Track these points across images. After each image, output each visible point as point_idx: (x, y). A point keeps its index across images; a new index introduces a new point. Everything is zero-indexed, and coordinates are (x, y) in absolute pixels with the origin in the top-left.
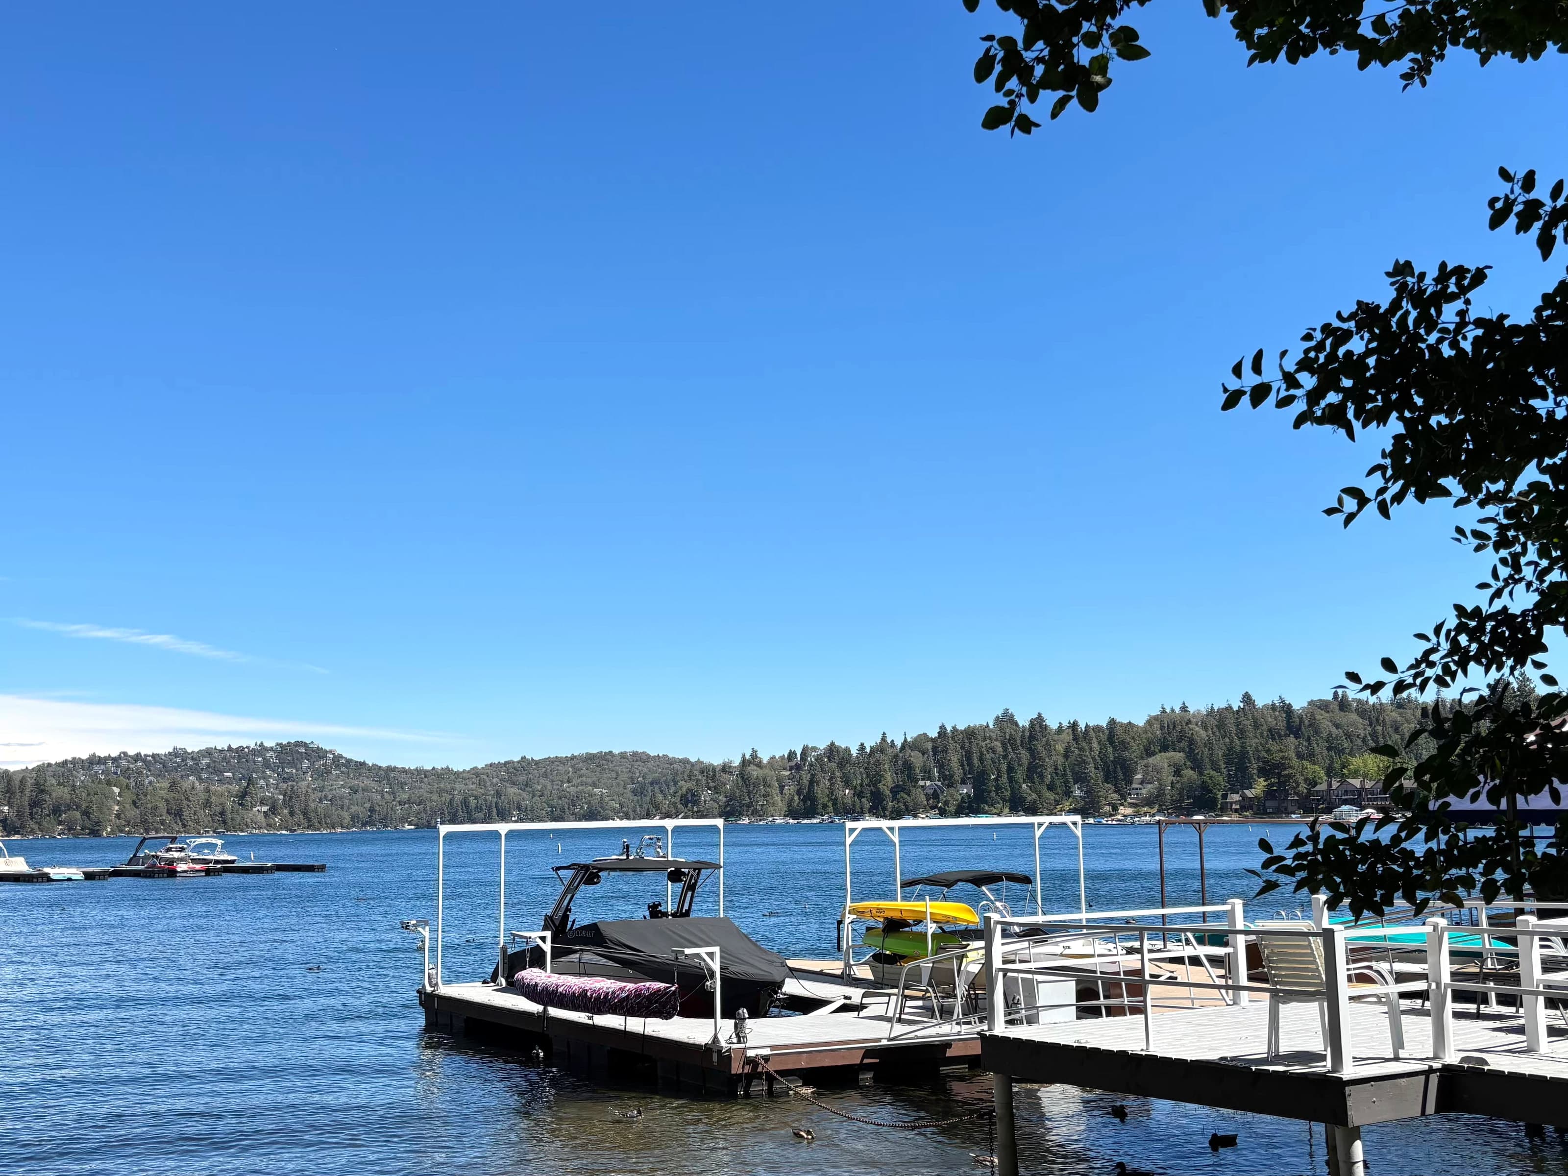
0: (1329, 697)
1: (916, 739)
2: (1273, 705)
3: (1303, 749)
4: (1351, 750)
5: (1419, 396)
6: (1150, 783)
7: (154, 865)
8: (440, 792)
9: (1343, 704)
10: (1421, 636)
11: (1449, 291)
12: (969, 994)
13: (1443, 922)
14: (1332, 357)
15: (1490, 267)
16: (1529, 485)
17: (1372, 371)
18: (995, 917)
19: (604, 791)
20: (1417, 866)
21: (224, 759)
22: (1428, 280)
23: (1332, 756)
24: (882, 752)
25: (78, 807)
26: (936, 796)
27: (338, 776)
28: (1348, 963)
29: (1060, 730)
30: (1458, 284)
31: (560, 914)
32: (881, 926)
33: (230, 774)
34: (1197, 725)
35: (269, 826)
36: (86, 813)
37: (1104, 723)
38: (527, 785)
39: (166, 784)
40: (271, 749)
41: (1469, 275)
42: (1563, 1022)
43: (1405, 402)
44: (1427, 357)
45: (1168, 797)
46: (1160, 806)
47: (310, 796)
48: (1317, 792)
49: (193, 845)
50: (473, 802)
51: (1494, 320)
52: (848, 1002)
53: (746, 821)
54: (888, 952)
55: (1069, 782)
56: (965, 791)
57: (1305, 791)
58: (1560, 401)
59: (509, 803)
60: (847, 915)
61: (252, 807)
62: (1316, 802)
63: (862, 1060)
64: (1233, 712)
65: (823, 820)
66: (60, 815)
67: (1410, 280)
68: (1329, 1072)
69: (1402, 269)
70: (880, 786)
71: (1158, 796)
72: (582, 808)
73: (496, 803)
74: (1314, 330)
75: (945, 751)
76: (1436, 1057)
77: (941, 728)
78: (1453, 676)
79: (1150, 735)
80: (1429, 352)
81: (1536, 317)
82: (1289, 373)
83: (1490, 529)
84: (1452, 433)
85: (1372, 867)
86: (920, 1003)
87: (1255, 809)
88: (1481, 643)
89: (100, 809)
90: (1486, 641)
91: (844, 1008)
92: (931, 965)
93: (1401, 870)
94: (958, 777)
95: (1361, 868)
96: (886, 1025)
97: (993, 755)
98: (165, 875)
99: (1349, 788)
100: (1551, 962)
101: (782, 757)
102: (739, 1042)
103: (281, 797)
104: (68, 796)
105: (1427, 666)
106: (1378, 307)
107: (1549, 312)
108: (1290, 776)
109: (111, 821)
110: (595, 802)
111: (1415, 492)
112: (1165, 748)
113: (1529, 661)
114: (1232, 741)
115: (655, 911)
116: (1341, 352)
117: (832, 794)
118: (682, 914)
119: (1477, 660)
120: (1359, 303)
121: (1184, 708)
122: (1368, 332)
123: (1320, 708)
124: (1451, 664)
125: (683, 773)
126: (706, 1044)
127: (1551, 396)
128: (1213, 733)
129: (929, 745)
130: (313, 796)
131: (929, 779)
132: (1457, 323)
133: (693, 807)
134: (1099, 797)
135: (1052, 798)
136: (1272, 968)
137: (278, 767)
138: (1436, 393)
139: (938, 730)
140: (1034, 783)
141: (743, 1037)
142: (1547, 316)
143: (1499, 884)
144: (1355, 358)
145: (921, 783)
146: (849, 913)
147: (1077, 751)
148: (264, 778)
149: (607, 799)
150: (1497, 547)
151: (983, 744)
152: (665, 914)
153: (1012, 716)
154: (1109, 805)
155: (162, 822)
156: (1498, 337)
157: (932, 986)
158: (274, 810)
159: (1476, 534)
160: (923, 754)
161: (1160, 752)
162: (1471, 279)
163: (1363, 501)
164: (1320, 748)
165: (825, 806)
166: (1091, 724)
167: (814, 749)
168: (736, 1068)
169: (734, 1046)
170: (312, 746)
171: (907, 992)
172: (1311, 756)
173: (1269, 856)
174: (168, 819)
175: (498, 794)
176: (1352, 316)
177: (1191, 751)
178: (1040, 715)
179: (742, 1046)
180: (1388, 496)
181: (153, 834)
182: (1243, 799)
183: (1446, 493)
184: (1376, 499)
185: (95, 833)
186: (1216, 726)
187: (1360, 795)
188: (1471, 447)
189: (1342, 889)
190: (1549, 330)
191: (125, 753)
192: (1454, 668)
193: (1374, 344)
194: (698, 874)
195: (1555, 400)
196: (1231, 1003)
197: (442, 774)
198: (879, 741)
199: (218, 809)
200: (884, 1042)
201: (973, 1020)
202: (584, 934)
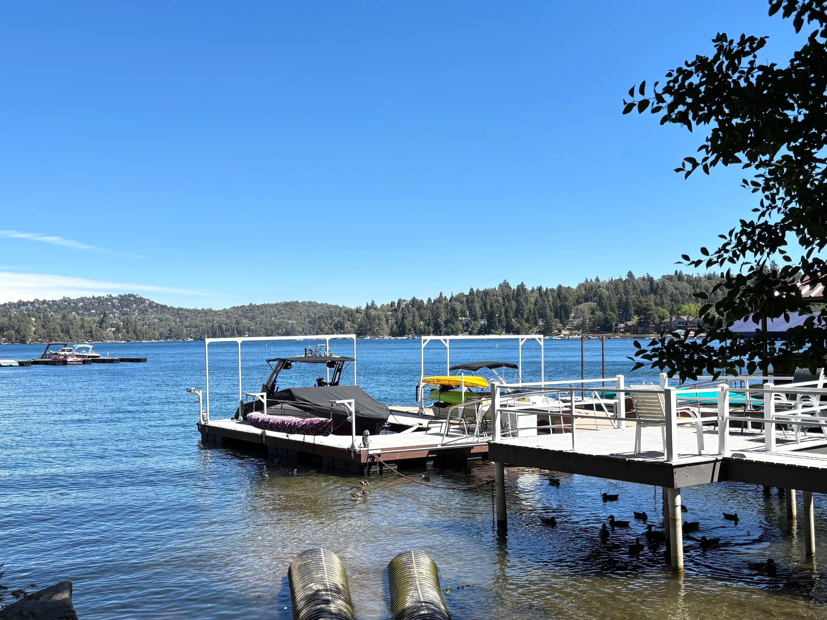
0: (673, 274)
1: (457, 296)
2: (644, 278)
3: (658, 301)
4: (683, 301)
5: (727, 108)
6: (579, 318)
7: (56, 358)
8: (207, 321)
9: (679, 277)
10: (722, 236)
11: (745, 50)
12: (483, 422)
13: (726, 386)
14: (682, 86)
15: (768, 37)
16: (782, 157)
17: (703, 94)
18: (497, 384)
19: (294, 322)
20: (715, 355)
21: (91, 303)
22: (735, 44)
23: (673, 305)
24: (439, 302)
25: (13, 328)
26: (467, 325)
27: (152, 313)
28: (677, 407)
29: (533, 291)
30: (750, 47)
31: (271, 383)
32: (439, 389)
33: (94, 311)
34: (604, 288)
35: (116, 338)
36: (18, 331)
37: (555, 287)
38: (252, 318)
39: (60, 316)
40: (116, 298)
41: (756, 42)
42: (784, 436)
43: (720, 111)
44: (732, 87)
45: (588, 325)
46: (583, 330)
47: (137, 323)
48: (665, 322)
49: (77, 348)
50: (224, 327)
51: (769, 66)
52: (421, 426)
53: (369, 338)
54: (442, 402)
55: (536, 318)
56: (483, 322)
57: (658, 322)
58: (801, 112)
59: (243, 328)
60: (421, 383)
61: (107, 328)
62: (664, 328)
63: (428, 455)
64: (623, 282)
65: (409, 337)
66: (4, 332)
67: (725, 44)
68: (666, 461)
69: (721, 38)
70: (439, 320)
71: (582, 325)
72: (282, 330)
73: (237, 328)
74: (673, 71)
75: (473, 302)
76: (720, 454)
77: (471, 290)
78: (738, 257)
79: (579, 293)
80: (733, 83)
81: (791, 65)
82: (659, 94)
83: (761, 181)
84: (744, 129)
85: (692, 356)
86: (457, 426)
87: (632, 331)
88: (753, 240)
89: (25, 329)
90: (756, 239)
91: (419, 430)
92: (463, 407)
93: (707, 357)
94: (479, 316)
95: (686, 356)
96: (440, 438)
97: (497, 304)
98: (61, 363)
99: (681, 321)
100: (780, 407)
101: (388, 305)
102: (365, 447)
103: (122, 323)
104: (7, 322)
105: (724, 252)
106: (707, 59)
107: (798, 62)
108: (650, 315)
109: (30, 335)
110: (289, 327)
111: (723, 160)
112: (587, 300)
113: (777, 250)
114: (621, 297)
115: (321, 383)
116: (687, 83)
117: (414, 324)
118: (334, 384)
119: (751, 249)
120: (697, 56)
121: (597, 280)
122: (701, 72)
123: (667, 279)
124: (737, 251)
125: (335, 313)
126: (348, 448)
127: (796, 109)
128: (612, 292)
129: (465, 299)
130: (138, 323)
131: (464, 316)
132: (749, 68)
133: (341, 330)
134: (552, 325)
135: (528, 326)
136: (638, 409)
137: (120, 307)
138: (736, 107)
139: (469, 291)
140: (518, 318)
141: (367, 445)
142: (796, 64)
143: (756, 364)
144: (694, 86)
145: (460, 318)
146: (423, 382)
147: (541, 302)
148: (112, 313)
149: (296, 326)
150: (764, 190)
151: (493, 298)
152: (326, 384)
153: (508, 284)
154: (557, 329)
155: (59, 336)
156: (770, 76)
157: (464, 418)
158: (118, 330)
159: (754, 183)
160: (461, 303)
161: (584, 302)
162: (757, 43)
163: (695, 164)
164: (667, 300)
165: (410, 330)
166: (549, 288)
167: (404, 301)
168: (363, 460)
169: (362, 449)
170: (137, 296)
171: (451, 421)
172: (662, 304)
173: (639, 349)
174: (62, 335)
175: (238, 323)
176: (693, 64)
177: (600, 301)
178: (522, 283)
179: (367, 449)
180: (708, 162)
181: (54, 342)
182: (626, 326)
183: (739, 161)
184: (702, 164)
185: (23, 342)
186: (614, 289)
187: (686, 324)
188: (753, 136)
189: (676, 367)
190: (797, 72)
191: (37, 300)
192: (738, 253)
193: (704, 79)
194: (343, 363)
195: (798, 111)
196: (617, 427)
197: (207, 312)
198: (438, 296)
199: (88, 329)
200: (439, 447)
201: (484, 435)
202: (283, 394)
